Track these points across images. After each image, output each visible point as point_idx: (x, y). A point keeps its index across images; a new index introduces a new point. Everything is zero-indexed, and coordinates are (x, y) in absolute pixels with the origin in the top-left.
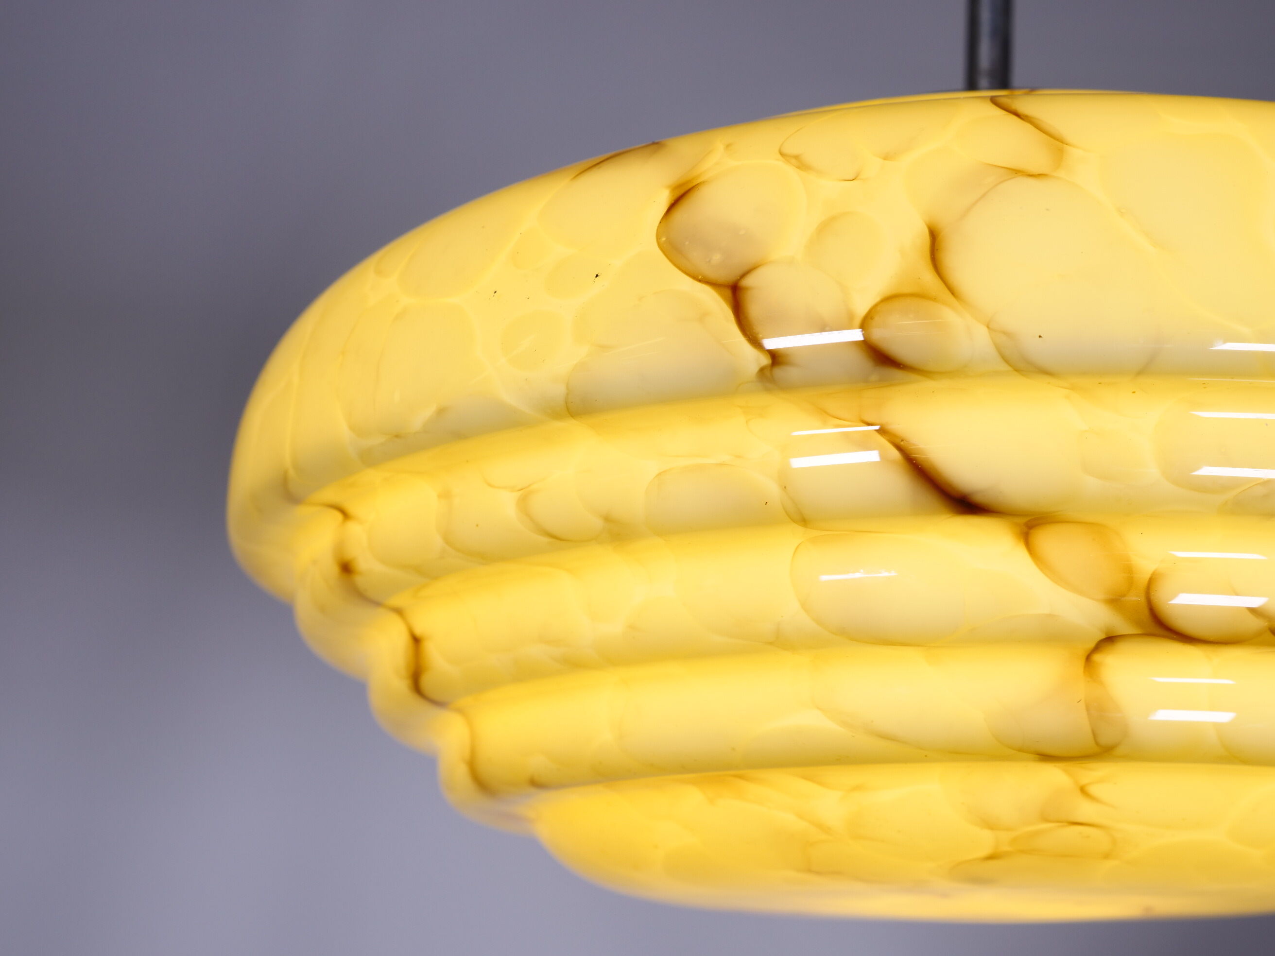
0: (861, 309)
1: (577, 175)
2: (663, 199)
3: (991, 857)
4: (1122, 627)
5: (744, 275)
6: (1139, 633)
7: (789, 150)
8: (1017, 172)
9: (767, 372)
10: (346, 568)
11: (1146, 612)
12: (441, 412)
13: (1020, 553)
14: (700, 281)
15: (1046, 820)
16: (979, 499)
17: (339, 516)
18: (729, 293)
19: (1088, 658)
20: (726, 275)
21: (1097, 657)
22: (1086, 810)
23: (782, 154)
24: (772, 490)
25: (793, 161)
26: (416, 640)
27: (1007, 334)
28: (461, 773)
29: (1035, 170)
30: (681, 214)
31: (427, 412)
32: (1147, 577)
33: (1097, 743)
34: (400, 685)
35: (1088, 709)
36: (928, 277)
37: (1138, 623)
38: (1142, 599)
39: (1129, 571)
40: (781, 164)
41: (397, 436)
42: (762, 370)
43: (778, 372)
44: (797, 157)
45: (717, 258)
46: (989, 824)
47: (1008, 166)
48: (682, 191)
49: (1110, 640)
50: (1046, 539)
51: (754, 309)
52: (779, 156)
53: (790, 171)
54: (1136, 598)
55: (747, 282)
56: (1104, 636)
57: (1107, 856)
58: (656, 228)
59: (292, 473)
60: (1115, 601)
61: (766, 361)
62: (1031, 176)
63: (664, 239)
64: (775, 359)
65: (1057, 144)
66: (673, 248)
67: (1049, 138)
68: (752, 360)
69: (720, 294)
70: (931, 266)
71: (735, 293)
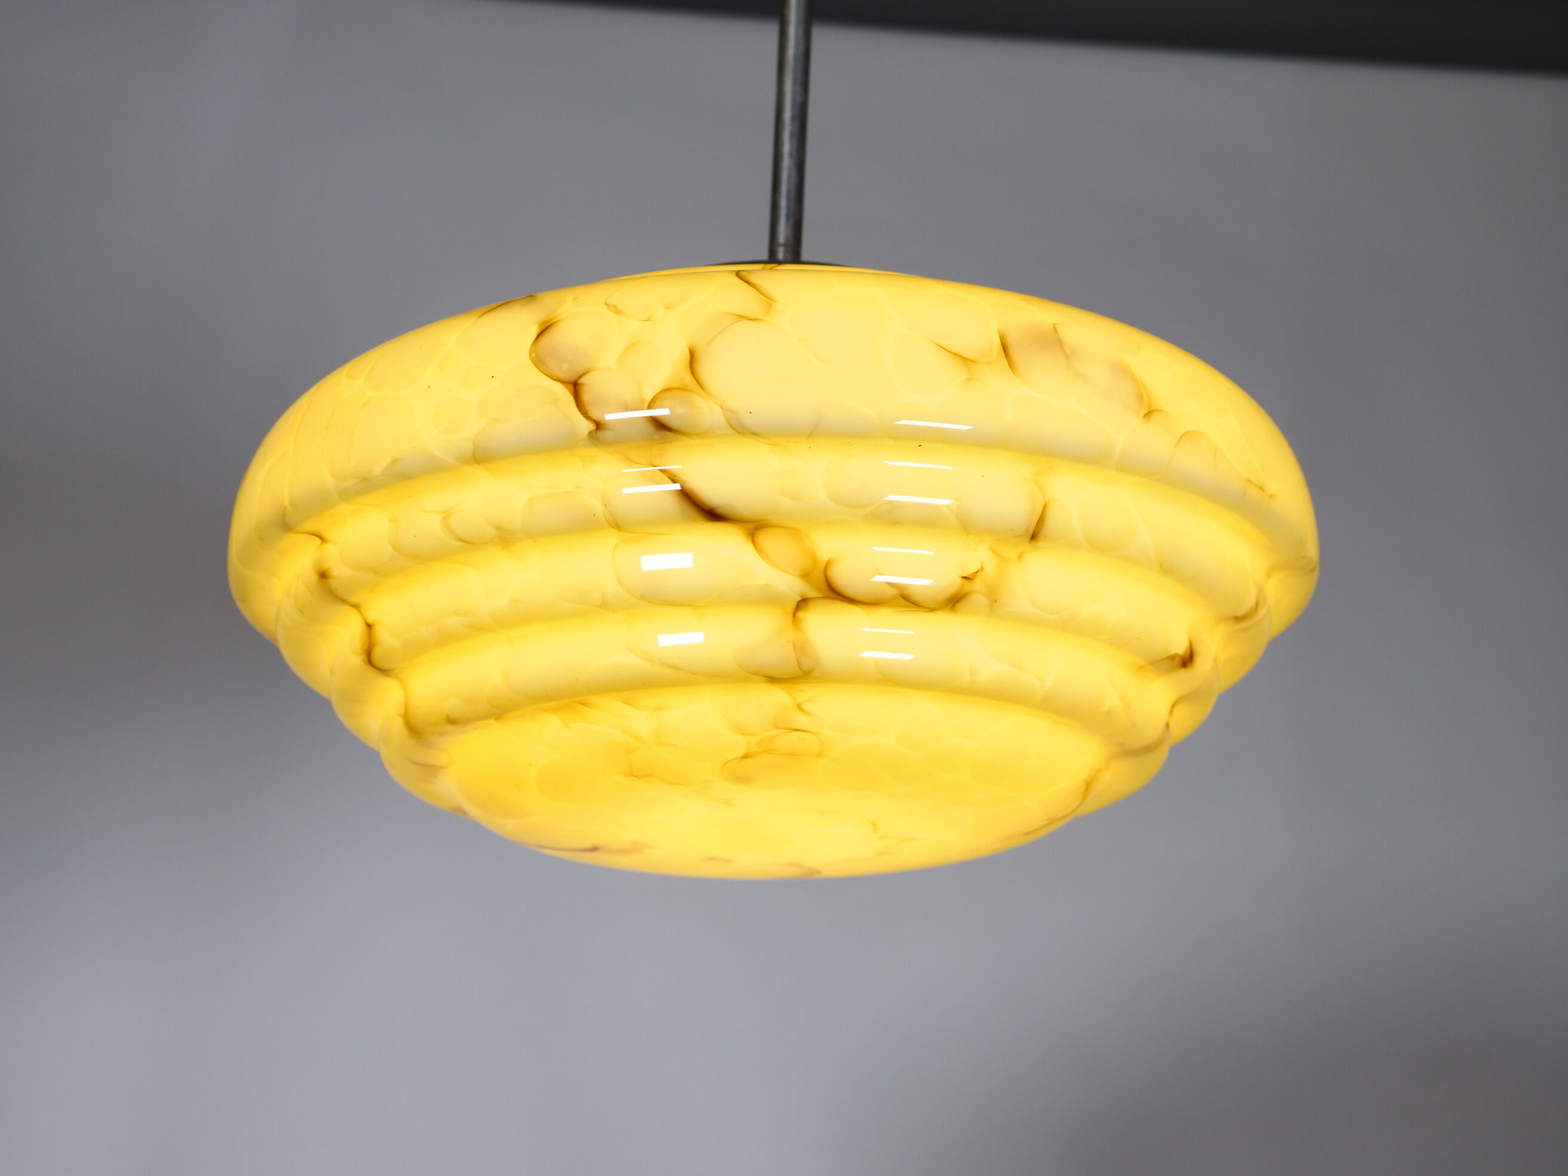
0: (649, 396)
1: (482, 315)
2: (534, 331)
3: (746, 757)
4: (811, 593)
5: (580, 377)
6: (818, 596)
7: (611, 302)
8: (742, 317)
9: (594, 434)
10: (323, 575)
11: (824, 584)
12: (394, 462)
13: (749, 546)
14: (555, 380)
15: (777, 727)
16: (720, 511)
17: (318, 541)
18: (571, 387)
19: (794, 614)
20: (571, 377)
21: (800, 614)
22: (801, 721)
23: (606, 304)
24: (598, 508)
25: (613, 309)
26: (369, 626)
27: (732, 411)
28: (398, 727)
29: (753, 317)
30: (544, 340)
31: (385, 463)
32: (825, 563)
33: (801, 670)
34: (357, 661)
35: (794, 647)
36: (688, 378)
37: (820, 590)
38: (822, 576)
39: (814, 559)
40: (605, 310)
41: (365, 479)
42: (590, 433)
43: (600, 434)
44: (615, 307)
45: (565, 366)
46: (743, 732)
47: (738, 314)
48: (545, 326)
49: (803, 603)
50: (766, 538)
51: (586, 397)
52: (605, 306)
53: (610, 315)
54: (818, 574)
55: (582, 381)
56: (800, 599)
57: (819, 755)
58: (529, 348)
59: (289, 508)
60: (806, 576)
61: (592, 427)
62: (751, 320)
63: (533, 355)
64: (599, 425)
65: (768, 300)
66: (539, 361)
67: (763, 296)
68: (585, 426)
69: (566, 388)
70: (689, 372)
71: (575, 387)
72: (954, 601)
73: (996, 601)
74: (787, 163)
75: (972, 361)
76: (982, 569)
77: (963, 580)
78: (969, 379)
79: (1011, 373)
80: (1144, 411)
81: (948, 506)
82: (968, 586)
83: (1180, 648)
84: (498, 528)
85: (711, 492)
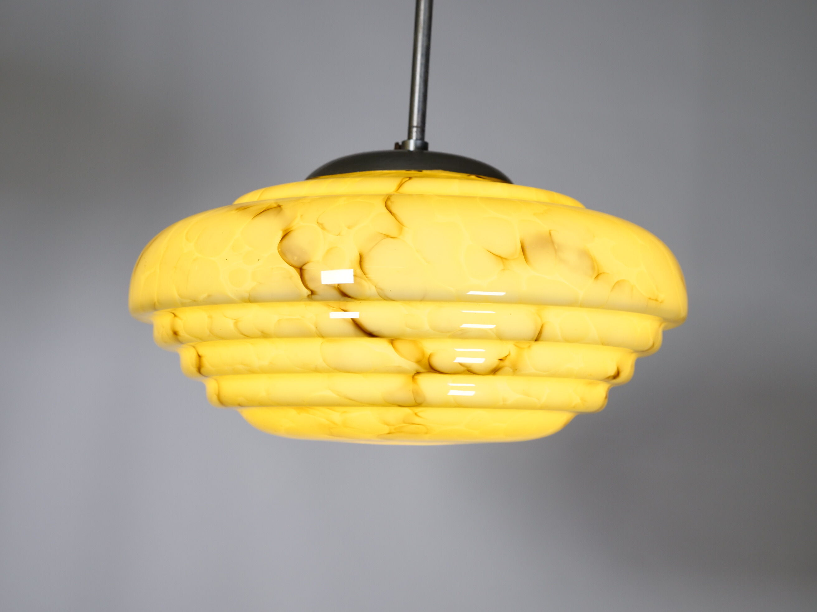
1: (254, 217)
2: (280, 235)
3: (389, 433)
4: (421, 369)
5: (304, 265)
6: (426, 372)
7: (320, 221)
8: (387, 236)
9: (310, 296)
10: (175, 333)
11: (428, 366)
12: (209, 296)
13: (390, 346)
14: (290, 265)
15: (404, 422)
16: (375, 334)
17: (173, 315)
18: (299, 270)
19: (413, 377)
20: (298, 264)
21: (416, 377)
22: (417, 420)
23: (317, 222)
24: (313, 328)
25: (321, 226)
26: (199, 356)
27: (381, 289)
28: (215, 398)
29: (393, 236)
30: (285, 241)
31: (205, 295)
32: (428, 356)
33: (416, 402)
34: (194, 370)
35: (413, 392)
36: (360, 272)
37: (426, 369)
38: (427, 362)
39: (423, 353)
40: (317, 227)
41: (195, 301)
42: (308, 296)
43: (313, 296)
44: (322, 224)
45: (296, 258)
46: (387, 424)
47: (385, 233)
48: (286, 232)
49: (418, 373)
50: (398, 344)
51: (307, 276)
52: (317, 223)
53: (320, 229)
54: (425, 361)
55: (305, 267)
56: (416, 372)
57: (426, 433)
58: (277, 246)
59: (157, 303)
60: (419, 362)
61: (309, 293)
62: (391, 237)
63: (280, 250)
64: (313, 293)
65: (401, 226)
66: (283, 253)
67: (399, 223)
68: (306, 292)
69: (297, 271)
70: (359, 267)
71: (301, 270)
72: (495, 371)
73: (516, 370)
75: (506, 259)
76: (509, 354)
77: (500, 361)
78: (504, 269)
79: (526, 264)
80: (595, 275)
81: (491, 329)
82: (502, 364)
83: (612, 372)
84: (262, 332)
85: (370, 324)
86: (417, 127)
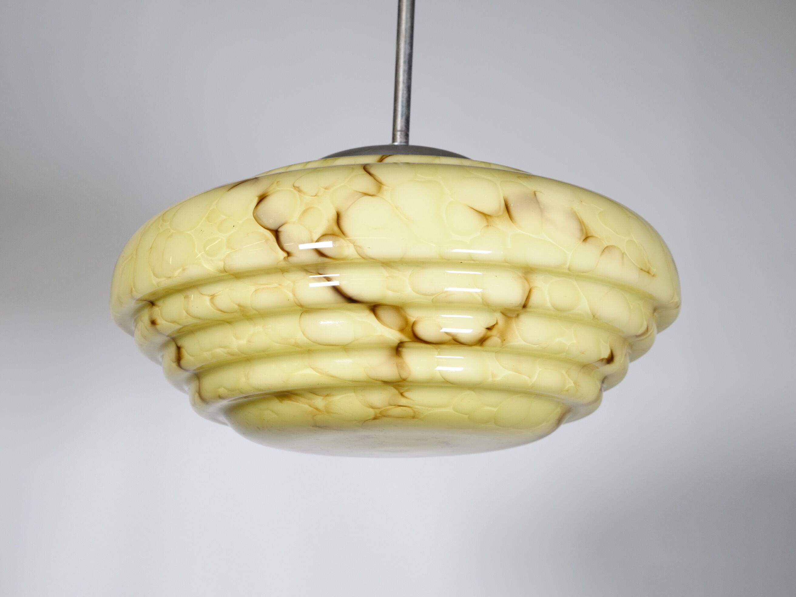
0: (316, 238)
1: (229, 190)
2: (256, 200)
3: (374, 418)
4: (404, 338)
5: (279, 227)
6: (411, 340)
7: (297, 185)
9: (286, 259)
10: (153, 322)
11: (412, 334)
13: (372, 316)
14: (265, 228)
15: (391, 405)
16: (354, 298)
17: (151, 304)
18: (274, 233)
19: (397, 349)
20: (273, 227)
21: (400, 349)
22: (403, 401)
23: (294, 186)
24: (290, 296)
25: (297, 189)
26: (179, 348)
27: (360, 247)
30: (261, 206)
32: (412, 322)
33: (401, 377)
35: (397, 366)
36: (336, 229)
37: (409, 337)
38: (410, 330)
39: (406, 321)
40: (293, 189)
41: (170, 278)
42: (285, 258)
43: (290, 258)
44: (298, 187)
45: (271, 221)
46: (371, 407)
47: (363, 192)
48: (262, 198)
50: (380, 313)
51: (283, 238)
53: (296, 192)
55: (280, 229)
56: (400, 342)
57: (414, 417)
58: (253, 211)
60: (402, 330)
61: (285, 255)
62: (370, 195)
63: (255, 214)
64: (289, 254)
65: (379, 184)
66: (257, 218)
68: (282, 255)
69: (272, 233)
70: (337, 225)
71: (276, 233)
72: (482, 341)
73: (505, 340)
74: (402, 87)
75: (489, 216)
76: (497, 323)
77: (487, 330)
78: (488, 226)
79: (511, 222)
80: (584, 238)
81: (477, 293)
82: (490, 333)
83: (606, 354)
84: (239, 305)
86: (400, 131)
